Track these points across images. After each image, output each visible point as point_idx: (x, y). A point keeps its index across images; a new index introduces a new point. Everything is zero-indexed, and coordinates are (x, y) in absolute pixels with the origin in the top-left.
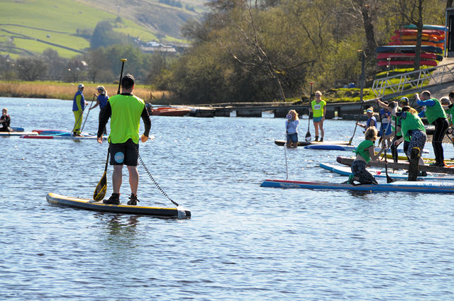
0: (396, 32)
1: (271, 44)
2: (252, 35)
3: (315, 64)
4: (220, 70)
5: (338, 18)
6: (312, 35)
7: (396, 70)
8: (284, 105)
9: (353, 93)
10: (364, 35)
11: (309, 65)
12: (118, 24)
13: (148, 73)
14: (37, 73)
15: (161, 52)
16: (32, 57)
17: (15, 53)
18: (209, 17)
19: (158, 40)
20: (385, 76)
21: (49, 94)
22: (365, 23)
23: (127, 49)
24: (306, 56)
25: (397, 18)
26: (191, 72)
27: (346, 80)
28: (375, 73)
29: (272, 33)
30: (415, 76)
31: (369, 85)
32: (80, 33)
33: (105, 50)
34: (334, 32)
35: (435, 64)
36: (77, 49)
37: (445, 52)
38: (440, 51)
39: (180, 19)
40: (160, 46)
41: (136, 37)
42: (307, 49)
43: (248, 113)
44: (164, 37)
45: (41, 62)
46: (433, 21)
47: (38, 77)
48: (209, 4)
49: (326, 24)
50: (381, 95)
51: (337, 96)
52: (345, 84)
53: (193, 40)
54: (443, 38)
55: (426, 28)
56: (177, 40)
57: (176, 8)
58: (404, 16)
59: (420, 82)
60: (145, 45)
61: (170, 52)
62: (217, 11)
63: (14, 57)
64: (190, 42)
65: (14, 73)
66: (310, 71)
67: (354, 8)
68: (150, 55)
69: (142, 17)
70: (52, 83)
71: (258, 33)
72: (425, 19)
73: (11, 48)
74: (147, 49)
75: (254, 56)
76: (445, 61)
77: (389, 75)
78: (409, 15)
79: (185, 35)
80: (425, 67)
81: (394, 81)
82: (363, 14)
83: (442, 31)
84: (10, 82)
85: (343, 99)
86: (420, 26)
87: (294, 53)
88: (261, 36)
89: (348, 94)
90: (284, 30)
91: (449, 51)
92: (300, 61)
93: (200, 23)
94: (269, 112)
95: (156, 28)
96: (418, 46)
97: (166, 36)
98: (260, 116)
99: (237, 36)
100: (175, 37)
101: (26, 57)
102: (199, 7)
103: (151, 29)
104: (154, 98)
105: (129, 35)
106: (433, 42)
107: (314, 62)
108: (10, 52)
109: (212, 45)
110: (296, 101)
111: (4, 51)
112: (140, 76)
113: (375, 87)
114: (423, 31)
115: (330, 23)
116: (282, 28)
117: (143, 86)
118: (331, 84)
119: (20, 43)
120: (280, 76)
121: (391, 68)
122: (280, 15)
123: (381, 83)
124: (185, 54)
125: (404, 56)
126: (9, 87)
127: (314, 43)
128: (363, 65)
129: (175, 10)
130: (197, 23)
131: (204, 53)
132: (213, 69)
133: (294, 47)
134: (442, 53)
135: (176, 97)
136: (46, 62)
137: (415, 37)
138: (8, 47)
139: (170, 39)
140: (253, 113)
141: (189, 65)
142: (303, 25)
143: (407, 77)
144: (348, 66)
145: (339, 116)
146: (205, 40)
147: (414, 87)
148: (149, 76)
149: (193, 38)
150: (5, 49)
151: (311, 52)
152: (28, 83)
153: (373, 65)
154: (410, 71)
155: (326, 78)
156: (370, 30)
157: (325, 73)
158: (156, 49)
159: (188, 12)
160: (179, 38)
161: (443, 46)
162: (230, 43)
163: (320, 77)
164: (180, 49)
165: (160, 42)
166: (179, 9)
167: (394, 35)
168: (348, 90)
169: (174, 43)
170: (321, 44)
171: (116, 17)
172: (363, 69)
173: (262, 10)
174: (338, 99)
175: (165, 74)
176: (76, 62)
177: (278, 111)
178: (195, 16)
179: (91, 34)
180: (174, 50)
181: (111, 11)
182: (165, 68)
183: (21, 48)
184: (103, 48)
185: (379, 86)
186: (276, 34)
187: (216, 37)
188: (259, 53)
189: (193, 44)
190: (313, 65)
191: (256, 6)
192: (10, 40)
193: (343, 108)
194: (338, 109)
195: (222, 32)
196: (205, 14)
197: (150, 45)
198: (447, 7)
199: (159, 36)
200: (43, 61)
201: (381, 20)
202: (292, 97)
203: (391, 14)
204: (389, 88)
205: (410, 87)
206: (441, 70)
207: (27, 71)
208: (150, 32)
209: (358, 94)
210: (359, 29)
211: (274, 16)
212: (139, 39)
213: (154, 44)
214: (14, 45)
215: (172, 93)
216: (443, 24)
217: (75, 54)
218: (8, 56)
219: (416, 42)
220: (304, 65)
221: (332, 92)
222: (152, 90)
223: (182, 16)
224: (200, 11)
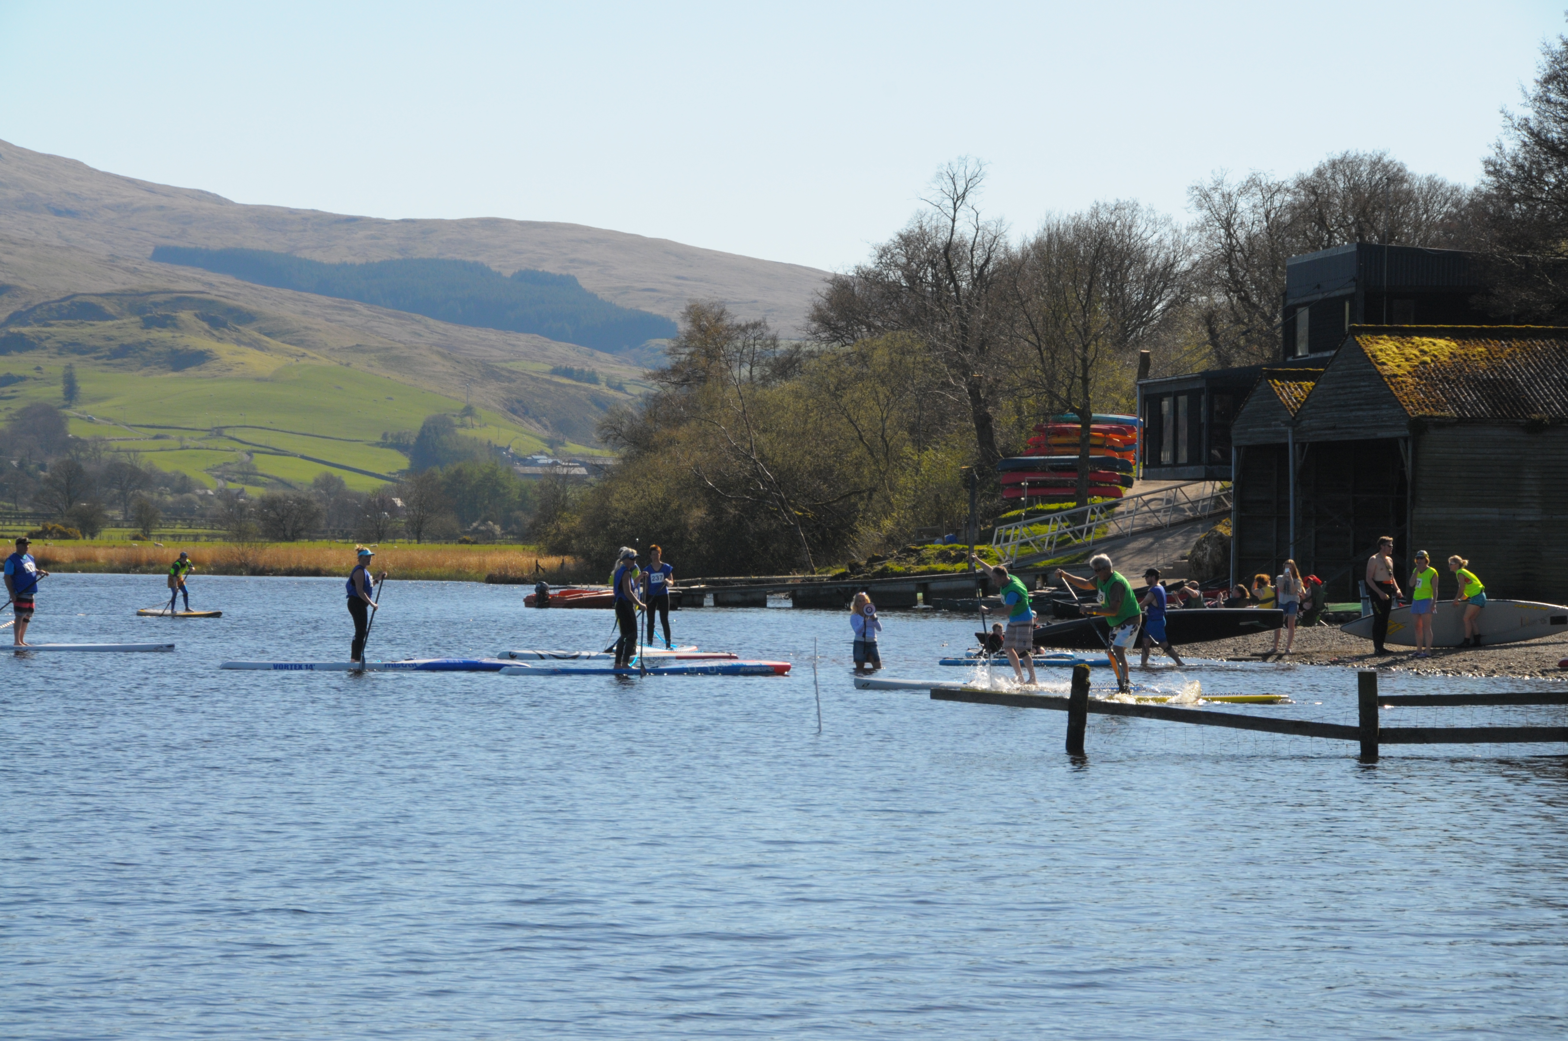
0: (1038, 429)
1: (785, 455)
2: (743, 438)
3: (875, 496)
4: (678, 511)
5: (919, 402)
6: (868, 436)
7: (1040, 506)
8: (812, 580)
9: (953, 553)
10: (973, 435)
11: (862, 499)
12: (468, 419)
13: (528, 520)
14: (301, 525)
15: (557, 476)
16: (289, 493)
17: (256, 484)
18: (655, 402)
19: (550, 451)
20: (1017, 518)
21: (327, 567)
22: (975, 412)
23: (487, 471)
24: (856, 480)
25: (1038, 401)
26: (619, 515)
27: (938, 526)
28: (997, 512)
29: (785, 432)
30: (1077, 518)
31: (986, 538)
32: (390, 440)
33: (440, 474)
34: (912, 430)
35: (1119, 495)
36: (383, 473)
37: (1138, 470)
38: (1128, 467)
39: (594, 408)
40: (555, 464)
41: (505, 445)
42: (858, 465)
43: (738, 598)
44: (562, 444)
45: (309, 502)
46: (1110, 406)
47: (304, 533)
48: (654, 376)
49: (895, 413)
50: (1011, 557)
51: (921, 561)
52: (937, 535)
53: (624, 451)
54: (1134, 440)
55: (1097, 421)
56: (590, 451)
57: (586, 385)
58: (1053, 396)
59: (1089, 530)
60: (523, 461)
61: (575, 475)
62: (671, 390)
63: (255, 492)
64: (617, 456)
65: (254, 525)
66: (866, 510)
67: (951, 380)
68: (535, 483)
69: (516, 406)
70: (333, 544)
71: (755, 434)
72: (1095, 403)
73: (248, 474)
74: (528, 470)
75: (748, 481)
76: (1139, 487)
77: (1026, 517)
78: (1063, 394)
79: (606, 440)
80: (1098, 500)
81: (1037, 528)
82: (970, 392)
83: (1129, 427)
84: (246, 544)
85: (933, 566)
86: (1085, 417)
87: (831, 471)
88: (763, 439)
89: (944, 556)
90: (809, 426)
91: (1145, 466)
92: (844, 490)
93: (635, 413)
94: (783, 596)
95: (545, 427)
96: (1084, 456)
97: (567, 443)
98: (761, 604)
99: (711, 441)
100: (587, 444)
101: (279, 492)
102: (635, 382)
103: (535, 428)
104: (543, 570)
105: (489, 442)
106: (1113, 448)
107: (872, 490)
108: (247, 482)
109: (661, 460)
110: (838, 572)
111: (234, 481)
112: (514, 527)
113: (998, 542)
114: (1093, 426)
115: (904, 410)
116: (806, 422)
117: (520, 547)
118: (909, 536)
119: (266, 465)
120: (803, 521)
121: (1030, 503)
122: (801, 397)
123: (1012, 532)
124: (605, 479)
125: (1053, 477)
126: (243, 554)
127: (871, 454)
128: (973, 495)
129: (585, 389)
130: (632, 415)
131: (645, 475)
132: (665, 507)
133: (830, 462)
134: (1132, 471)
135: (589, 567)
136: (319, 501)
137: (1076, 439)
138: (242, 473)
139: (574, 448)
140: (748, 598)
141: (616, 503)
142: (848, 417)
143: (1063, 520)
144: (943, 499)
145: (926, 601)
146: (647, 448)
147: (1077, 542)
148: (533, 526)
149: (623, 445)
150: (235, 477)
151: (866, 472)
152: (283, 546)
153: (992, 497)
154: (1068, 509)
155: (898, 524)
156: (984, 424)
157: (895, 514)
158: (547, 469)
159: (612, 392)
160: (592, 447)
161: (1133, 457)
162: (698, 454)
163: (888, 524)
164: (596, 469)
165: (556, 455)
166: (593, 387)
167: (1034, 435)
168: (943, 547)
169: (583, 456)
170: (886, 455)
171: (462, 406)
172: (973, 506)
173: (764, 386)
174: (923, 568)
175: (565, 520)
176: (382, 502)
177: (799, 593)
178: (627, 401)
179: (412, 441)
180: (583, 471)
181: (452, 394)
182: (564, 508)
183: (269, 473)
184: (436, 470)
185: (1007, 539)
186: (792, 435)
187: (671, 442)
188: (757, 474)
189: (623, 459)
190: (870, 497)
191: (751, 377)
192: (246, 458)
193: (933, 586)
194: (923, 587)
195: (682, 432)
196: (647, 396)
197: (534, 463)
198: (1139, 378)
199: (551, 443)
200: (313, 498)
201: (1006, 404)
202: (830, 565)
203: (1026, 392)
204: (1026, 544)
205: (1070, 540)
206: (1131, 505)
207: (281, 521)
208: (535, 436)
209: (964, 556)
210: (963, 424)
211: (789, 399)
212: (511, 450)
213: (543, 460)
214: (254, 468)
215: (581, 560)
216: (1131, 412)
217: (379, 483)
218: (242, 490)
219: (1078, 450)
220: (853, 499)
221: (910, 552)
222: (539, 554)
223: (599, 402)
224: (636, 390)
